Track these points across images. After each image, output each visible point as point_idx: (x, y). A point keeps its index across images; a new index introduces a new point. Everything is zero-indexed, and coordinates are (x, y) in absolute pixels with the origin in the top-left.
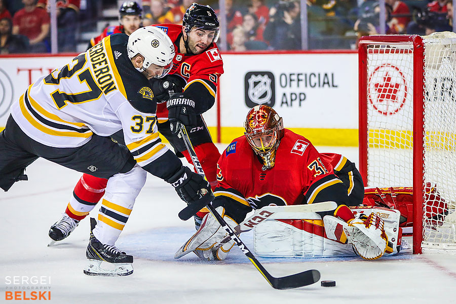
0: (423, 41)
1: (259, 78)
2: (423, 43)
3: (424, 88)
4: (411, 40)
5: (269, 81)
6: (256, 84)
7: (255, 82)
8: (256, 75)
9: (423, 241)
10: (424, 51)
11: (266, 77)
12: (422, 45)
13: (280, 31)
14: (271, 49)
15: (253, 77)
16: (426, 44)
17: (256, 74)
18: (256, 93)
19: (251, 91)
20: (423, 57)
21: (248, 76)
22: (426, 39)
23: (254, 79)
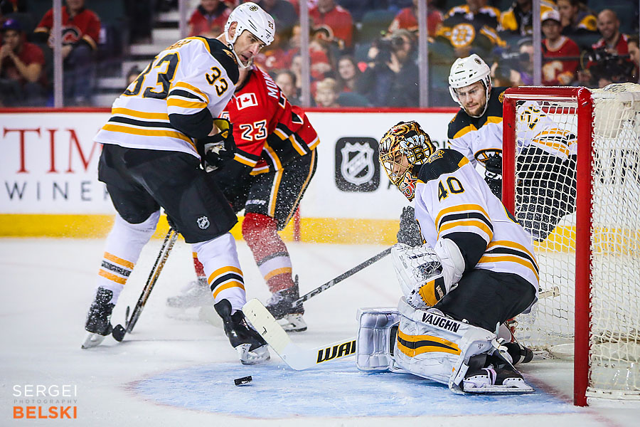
0: (592, 96)
1: (357, 147)
2: (593, 99)
3: (592, 165)
4: (575, 94)
5: (371, 152)
6: (352, 155)
7: (350, 153)
8: (353, 144)
9: (588, 388)
10: (592, 111)
11: (367, 145)
12: (590, 102)
13: (383, 80)
14: (371, 106)
15: (348, 145)
16: (595, 101)
17: (353, 140)
18: (352, 169)
19: (345, 166)
20: (592, 119)
21: (341, 143)
22: (596, 94)
23: (349, 148)
